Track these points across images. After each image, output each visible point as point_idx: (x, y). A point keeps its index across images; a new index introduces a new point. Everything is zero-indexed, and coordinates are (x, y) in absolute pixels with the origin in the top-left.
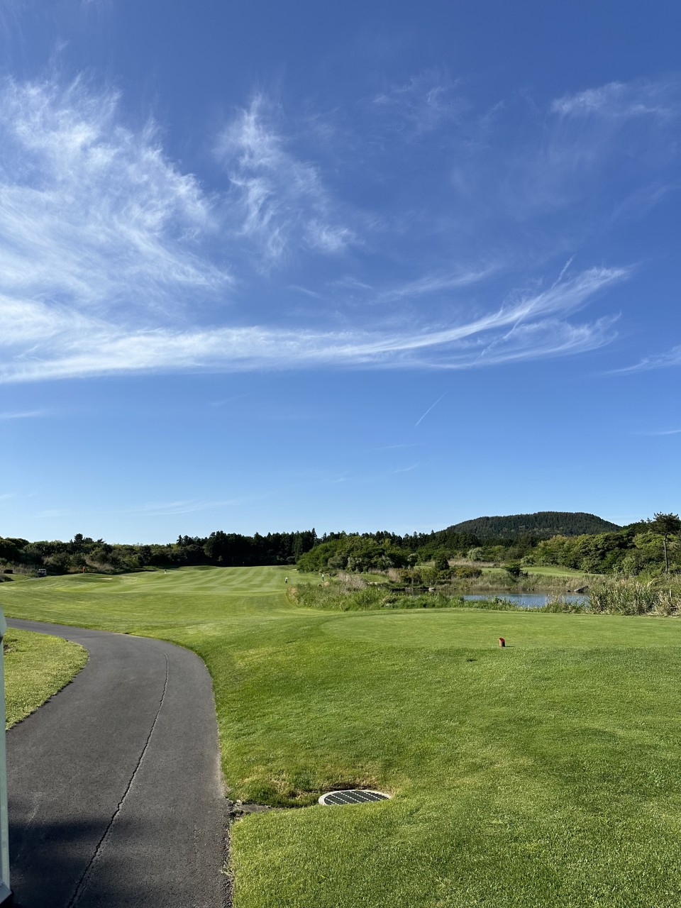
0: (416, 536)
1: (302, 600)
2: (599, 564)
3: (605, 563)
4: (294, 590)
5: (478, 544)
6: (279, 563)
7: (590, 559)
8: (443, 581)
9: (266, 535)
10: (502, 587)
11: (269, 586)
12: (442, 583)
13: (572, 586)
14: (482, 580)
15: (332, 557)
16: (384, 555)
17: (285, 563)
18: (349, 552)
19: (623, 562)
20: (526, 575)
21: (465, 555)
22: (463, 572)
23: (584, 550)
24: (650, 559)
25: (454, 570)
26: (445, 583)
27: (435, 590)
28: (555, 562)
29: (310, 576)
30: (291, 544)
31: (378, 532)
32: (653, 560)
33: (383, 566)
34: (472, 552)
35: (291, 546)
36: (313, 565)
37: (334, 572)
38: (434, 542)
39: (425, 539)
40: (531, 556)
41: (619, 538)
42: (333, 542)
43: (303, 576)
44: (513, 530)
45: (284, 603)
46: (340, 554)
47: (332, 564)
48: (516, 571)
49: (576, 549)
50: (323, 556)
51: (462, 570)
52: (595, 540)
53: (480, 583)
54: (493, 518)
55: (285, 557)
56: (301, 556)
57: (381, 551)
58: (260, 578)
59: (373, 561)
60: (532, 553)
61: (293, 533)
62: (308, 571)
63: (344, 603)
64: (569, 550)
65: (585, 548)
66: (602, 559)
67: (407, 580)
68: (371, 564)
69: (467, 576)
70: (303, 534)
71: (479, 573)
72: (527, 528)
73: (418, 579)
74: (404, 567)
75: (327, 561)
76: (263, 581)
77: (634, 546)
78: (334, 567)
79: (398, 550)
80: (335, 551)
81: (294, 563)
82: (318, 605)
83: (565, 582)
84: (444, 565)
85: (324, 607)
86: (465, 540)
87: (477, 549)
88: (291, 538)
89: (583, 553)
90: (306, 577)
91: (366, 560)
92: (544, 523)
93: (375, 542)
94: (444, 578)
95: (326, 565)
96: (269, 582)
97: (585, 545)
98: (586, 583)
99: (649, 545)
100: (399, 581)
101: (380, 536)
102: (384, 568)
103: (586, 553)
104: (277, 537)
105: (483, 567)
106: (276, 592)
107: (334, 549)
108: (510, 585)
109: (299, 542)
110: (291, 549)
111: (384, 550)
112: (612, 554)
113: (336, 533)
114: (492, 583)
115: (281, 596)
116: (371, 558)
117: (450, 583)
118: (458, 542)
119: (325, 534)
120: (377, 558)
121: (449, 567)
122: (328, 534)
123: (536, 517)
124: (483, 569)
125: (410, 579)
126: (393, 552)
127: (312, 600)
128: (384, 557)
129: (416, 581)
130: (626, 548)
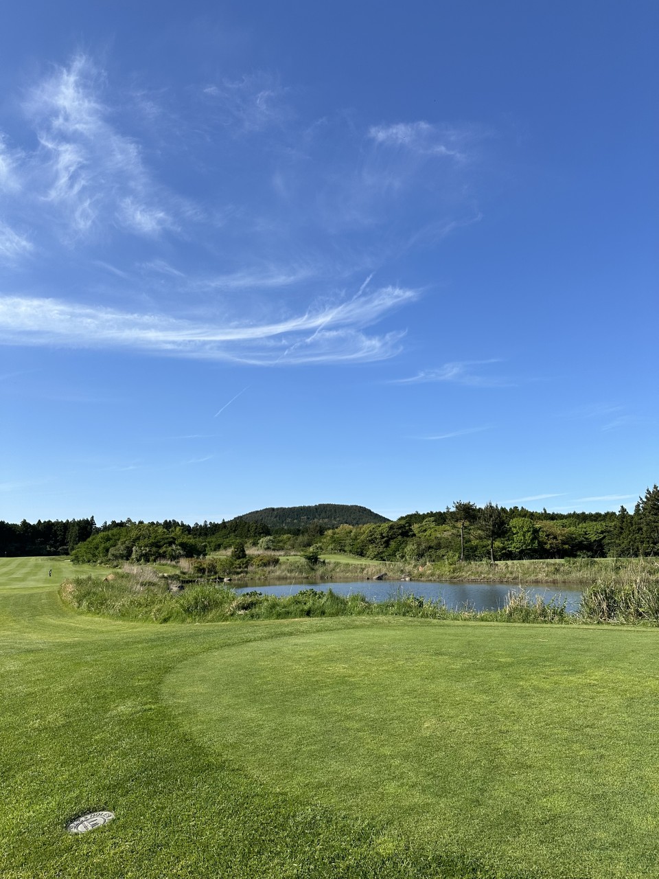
0: (206, 525)
1: (85, 603)
2: (384, 552)
3: (390, 551)
4: (70, 588)
5: (268, 533)
6: (49, 554)
7: (376, 547)
8: (239, 570)
9: (36, 523)
10: (300, 576)
11: (34, 580)
12: (238, 573)
13: (370, 573)
14: (279, 568)
15: (115, 546)
16: (175, 543)
17: (56, 553)
18: (134, 541)
19: (406, 550)
20: (324, 562)
21: (255, 544)
22: (261, 560)
23: (370, 538)
24: (430, 547)
25: (251, 558)
26: (241, 572)
27: (230, 580)
28: (342, 550)
29: (86, 567)
30: (65, 532)
31: (166, 521)
32: (432, 548)
33: (172, 555)
34: (264, 540)
35: (64, 535)
36: (90, 556)
37: (115, 563)
38: (224, 531)
39: (214, 528)
40: (319, 544)
41: (402, 527)
42: (115, 531)
43: (77, 568)
44: (295, 521)
45: (55, 606)
46: (124, 543)
47: (113, 555)
48: (313, 559)
49: (362, 537)
50: (103, 545)
51: (259, 558)
52: (381, 528)
53: (278, 572)
54: (278, 509)
55: (56, 548)
56: (76, 546)
57: (171, 540)
58: (24, 571)
59: (161, 551)
60: (320, 542)
61: (68, 521)
62: (84, 562)
63: (159, 610)
64: (356, 539)
65: (371, 536)
66: (386, 547)
67: (201, 570)
68: (160, 554)
69: (265, 565)
70: (80, 522)
71: (276, 562)
72: (308, 518)
73: (212, 569)
74: (196, 556)
75: (107, 550)
76: (28, 574)
77: (414, 535)
78: (116, 557)
79: (190, 538)
80: (119, 540)
81: (67, 554)
82: (111, 612)
83: (363, 569)
84: (240, 554)
85: (123, 615)
86: (256, 529)
87: (269, 537)
88: (66, 526)
89: (370, 541)
90: (81, 569)
91: (154, 549)
92: (323, 514)
93: (165, 530)
94: (240, 568)
95: (107, 555)
96: (35, 574)
97: (372, 533)
98: (384, 571)
99: (425, 534)
100: (191, 571)
101: (168, 525)
102: (174, 557)
103: (372, 541)
104: (49, 525)
105: (280, 556)
106: (43, 587)
107: (116, 538)
108: (309, 573)
109: (74, 531)
110: (64, 538)
111: (174, 539)
112: (395, 542)
113: (118, 521)
114: (291, 571)
115: (50, 594)
116: (160, 547)
117: (247, 573)
118: (249, 531)
119: (106, 523)
120: (166, 547)
121: (246, 555)
122: (109, 523)
123: (316, 509)
124: (280, 558)
125: (204, 569)
126: (185, 540)
127: (102, 604)
128: (174, 546)
129: (210, 571)
130: (408, 536)
